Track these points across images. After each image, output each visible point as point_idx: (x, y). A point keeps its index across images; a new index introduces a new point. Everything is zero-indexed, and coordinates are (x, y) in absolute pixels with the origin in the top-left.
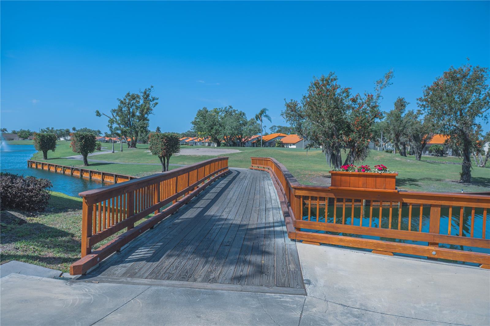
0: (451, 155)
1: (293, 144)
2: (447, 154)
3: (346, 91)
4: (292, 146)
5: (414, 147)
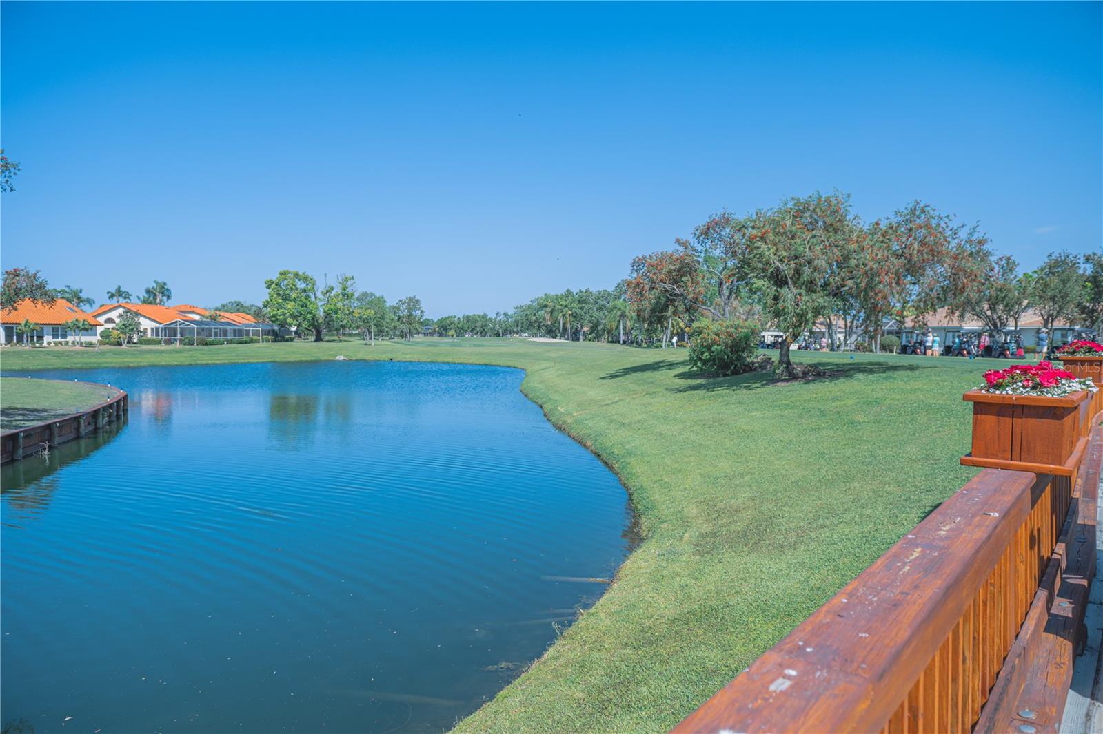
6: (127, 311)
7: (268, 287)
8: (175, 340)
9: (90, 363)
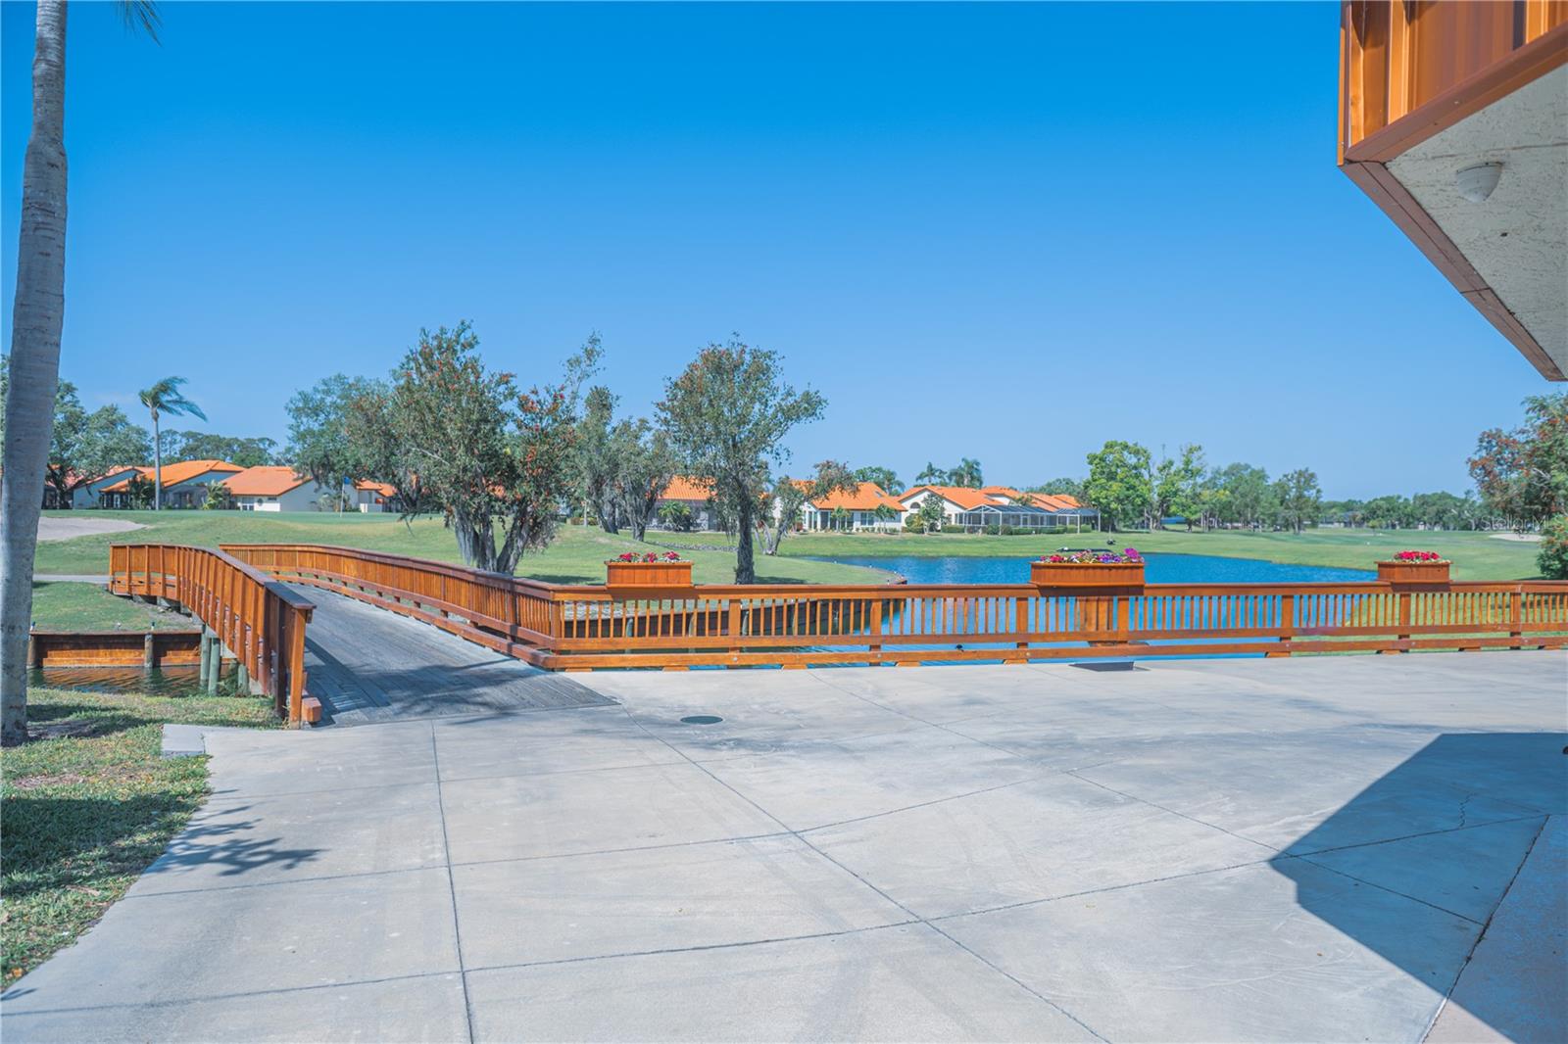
0: (706, 527)
1: (270, 499)
2: (698, 525)
3: (504, 379)
4: (264, 504)
5: (629, 509)
6: (933, 495)
7: (1091, 463)
8: (979, 528)
9: (892, 552)
